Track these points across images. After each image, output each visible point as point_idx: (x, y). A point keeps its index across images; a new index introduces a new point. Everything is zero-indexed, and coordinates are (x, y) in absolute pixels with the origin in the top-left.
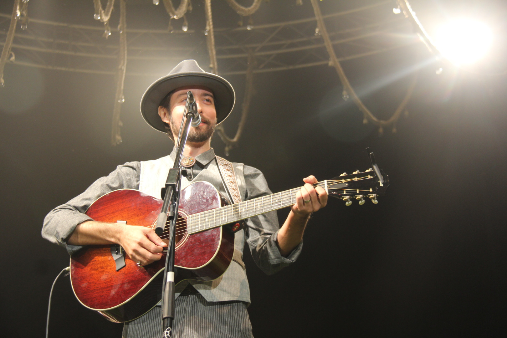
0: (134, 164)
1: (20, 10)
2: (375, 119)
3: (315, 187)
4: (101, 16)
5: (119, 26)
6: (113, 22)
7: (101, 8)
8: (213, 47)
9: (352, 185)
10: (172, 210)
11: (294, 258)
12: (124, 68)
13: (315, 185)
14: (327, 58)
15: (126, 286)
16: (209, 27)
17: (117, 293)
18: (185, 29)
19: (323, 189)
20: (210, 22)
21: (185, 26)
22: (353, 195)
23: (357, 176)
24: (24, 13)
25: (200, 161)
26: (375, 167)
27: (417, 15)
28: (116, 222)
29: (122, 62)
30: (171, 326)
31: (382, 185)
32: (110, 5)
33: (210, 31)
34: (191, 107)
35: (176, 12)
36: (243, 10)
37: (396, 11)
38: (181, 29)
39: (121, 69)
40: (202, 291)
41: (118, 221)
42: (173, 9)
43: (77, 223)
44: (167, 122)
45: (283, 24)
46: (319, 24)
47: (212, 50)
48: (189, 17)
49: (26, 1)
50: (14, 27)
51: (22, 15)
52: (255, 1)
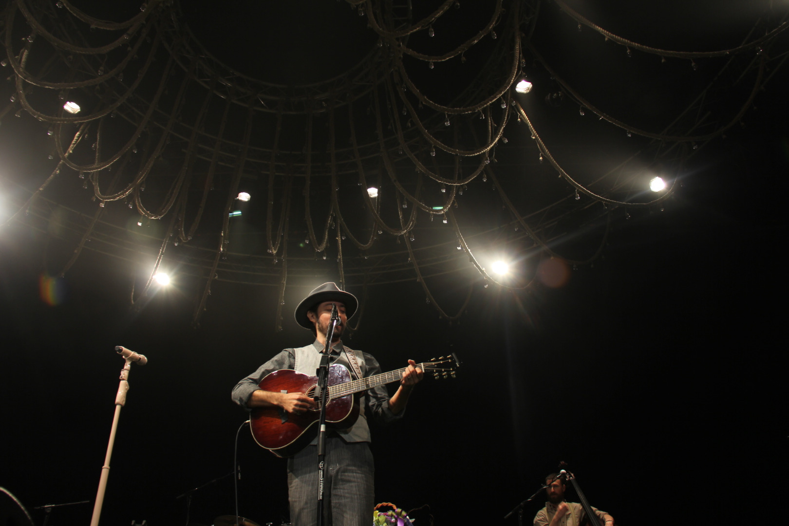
0: (290, 350)
1: (222, 248)
3: (415, 368)
4: (272, 251)
5: (282, 257)
6: (279, 254)
7: (272, 246)
8: (342, 269)
9: (439, 366)
10: (323, 383)
11: (402, 416)
12: (285, 282)
13: (415, 367)
14: (415, 275)
16: (340, 256)
18: (325, 258)
19: (420, 369)
20: (340, 253)
21: (325, 256)
22: (440, 372)
23: (442, 360)
24: (225, 250)
25: (335, 350)
26: (453, 354)
27: (471, 251)
28: (280, 392)
29: (284, 279)
31: (458, 366)
32: (277, 244)
33: (340, 259)
35: (320, 248)
36: (362, 246)
37: (459, 248)
38: (322, 258)
39: (283, 283)
40: (343, 435)
41: (282, 391)
42: (318, 246)
43: (252, 391)
44: (313, 320)
45: (387, 254)
46: (410, 255)
47: (341, 271)
48: (327, 251)
49: (227, 242)
50: (219, 258)
51: (223, 250)
52: (370, 240)
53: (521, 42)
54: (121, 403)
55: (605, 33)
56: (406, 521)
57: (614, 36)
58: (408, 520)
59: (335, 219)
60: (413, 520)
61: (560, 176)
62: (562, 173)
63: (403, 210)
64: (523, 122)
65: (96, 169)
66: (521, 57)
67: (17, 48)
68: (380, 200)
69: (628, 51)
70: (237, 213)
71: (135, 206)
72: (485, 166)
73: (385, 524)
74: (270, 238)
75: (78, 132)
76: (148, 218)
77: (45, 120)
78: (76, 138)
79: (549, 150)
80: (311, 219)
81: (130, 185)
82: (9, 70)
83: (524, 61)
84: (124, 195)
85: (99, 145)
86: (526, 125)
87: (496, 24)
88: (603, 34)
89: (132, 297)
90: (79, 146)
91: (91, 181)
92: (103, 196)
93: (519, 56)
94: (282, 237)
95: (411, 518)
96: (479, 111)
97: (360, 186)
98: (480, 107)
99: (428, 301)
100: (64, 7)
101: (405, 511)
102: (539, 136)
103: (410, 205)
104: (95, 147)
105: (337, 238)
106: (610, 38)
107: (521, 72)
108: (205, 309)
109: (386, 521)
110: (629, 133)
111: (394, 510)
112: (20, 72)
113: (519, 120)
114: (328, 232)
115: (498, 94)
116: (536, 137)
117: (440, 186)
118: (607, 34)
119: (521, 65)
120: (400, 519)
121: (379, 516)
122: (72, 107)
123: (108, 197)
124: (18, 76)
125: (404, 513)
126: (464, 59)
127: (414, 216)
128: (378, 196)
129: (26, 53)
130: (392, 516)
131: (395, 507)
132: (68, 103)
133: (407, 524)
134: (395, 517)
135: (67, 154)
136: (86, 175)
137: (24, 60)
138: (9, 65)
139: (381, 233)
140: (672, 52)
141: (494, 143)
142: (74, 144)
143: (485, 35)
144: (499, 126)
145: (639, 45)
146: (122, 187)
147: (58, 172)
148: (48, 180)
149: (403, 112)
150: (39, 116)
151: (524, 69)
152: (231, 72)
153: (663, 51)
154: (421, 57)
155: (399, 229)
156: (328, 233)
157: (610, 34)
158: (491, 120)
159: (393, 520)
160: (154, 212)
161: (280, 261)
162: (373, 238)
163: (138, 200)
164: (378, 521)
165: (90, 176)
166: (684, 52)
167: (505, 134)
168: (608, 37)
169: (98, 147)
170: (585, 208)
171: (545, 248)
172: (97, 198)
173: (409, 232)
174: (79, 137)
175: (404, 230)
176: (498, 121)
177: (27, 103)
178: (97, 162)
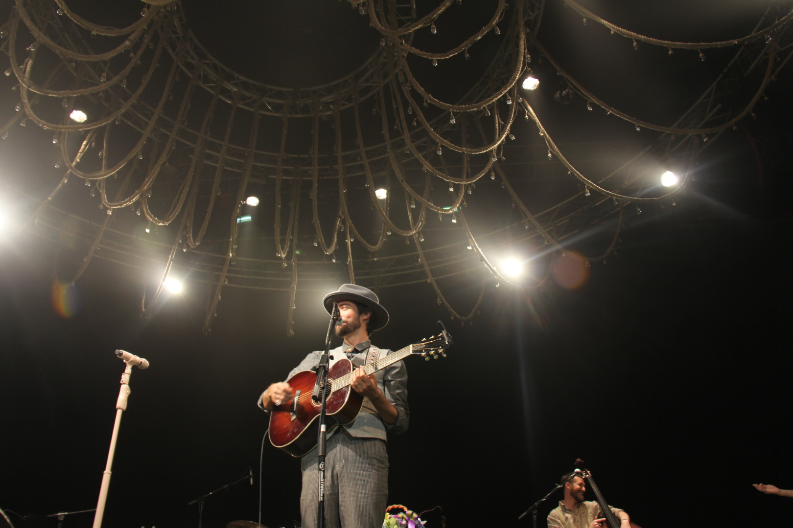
2: (458, 316)
4: (281, 254)
5: (292, 260)
6: (289, 257)
7: (280, 249)
8: (352, 272)
9: (429, 345)
12: (295, 286)
14: (426, 277)
15: (295, 430)
16: (350, 259)
17: (290, 435)
18: (334, 261)
20: (350, 255)
21: (334, 259)
22: (429, 352)
23: (432, 339)
24: (234, 254)
25: (357, 348)
26: (443, 332)
27: (481, 251)
29: (294, 283)
30: (324, 461)
32: (286, 248)
33: (350, 261)
34: (336, 313)
35: (328, 250)
36: (371, 248)
37: (469, 248)
38: (332, 261)
39: (293, 287)
40: (349, 430)
42: (326, 248)
45: (397, 256)
46: (420, 256)
47: (352, 274)
48: (337, 253)
49: (235, 247)
50: (228, 263)
51: (232, 256)
52: (379, 242)
53: (526, 38)
54: (122, 407)
55: (610, 27)
56: (417, 523)
57: (620, 29)
58: (419, 522)
59: (344, 222)
60: (425, 522)
61: (569, 173)
62: (572, 169)
63: (412, 210)
64: (531, 119)
65: (103, 175)
66: (526, 53)
67: (21, 58)
68: (388, 201)
69: (635, 44)
70: (247, 218)
71: (142, 213)
72: (493, 164)
73: (396, 526)
74: (279, 241)
75: (85, 140)
76: (155, 225)
77: (50, 128)
78: (83, 147)
79: (557, 147)
80: (319, 222)
81: (137, 191)
82: (13, 79)
83: (529, 56)
84: (131, 202)
85: (105, 153)
86: (534, 122)
87: (499, 19)
88: (609, 27)
89: (143, 304)
90: (86, 154)
91: (98, 188)
92: (110, 203)
93: (524, 52)
94: (292, 241)
95: (422, 520)
96: (484, 108)
97: (368, 186)
98: (485, 104)
99: (439, 302)
100: (64, 14)
101: (417, 513)
102: (547, 133)
103: (418, 205)
104: (102, 155)
105: (347, 241)
106: (616, 31)
107: (527, 68)
108: (216, 315)
109: (397, 523)
110: (638, 127)
111: (405, 512)
112: (23, 82)
113: (527, 117)
114: (337, 234)
115: (503, 91)
116: (544, 133)
117: (448, 185)
118: (613, 28)
119: (526, 60)
120: (411, 521)
121: (390, 518)
122: (79, 116)
123: (115, 204)
124: (22, 86)
125: (415, 515)
126: (467, 55)
127: (423, 215)
128: (387, 198)
129: (30, 62)
130: (403, 518)
131: (405, 509)
132: (74, 111)
133: (418, 526)
134: (406, 519)
135: (74, 163)
136: (93, 183)
137: (28, 69)
138: (12, 74)
139: (389, 233)
140: (679, 43)
141: (501, 140)
142: (81, 153)
143: (488, 30)
144: (506, 123)
145: (646, 37)
146: (129, 194)
147: (66, 181)
148: (56, 189)
149: (409, 111)
150: (44, 125)
151: (530, 65)
152: (236, 76)
153: (670, 42)
154: (425, 55)
155: (409, 228)
156: (337, 236)
157: (616, 27)
158: (498, 118)
159: (404, 522)
160: (162, 218)
161: (290, 265)
162: (382, 239)
163: (146, 207)
164: (389, 524)
165: (97, 184)
166: (692, 43)
167: (512, 131)
168: (614, 30)
169: (104, 155)
170: (597, 204)
171: (558, 247)
172: (104, 205)
173: (419, 233)
174: (86, 146)
175: (413, 231)
176: (505, 118)
177: (32, 112)
178: (103, 170)
